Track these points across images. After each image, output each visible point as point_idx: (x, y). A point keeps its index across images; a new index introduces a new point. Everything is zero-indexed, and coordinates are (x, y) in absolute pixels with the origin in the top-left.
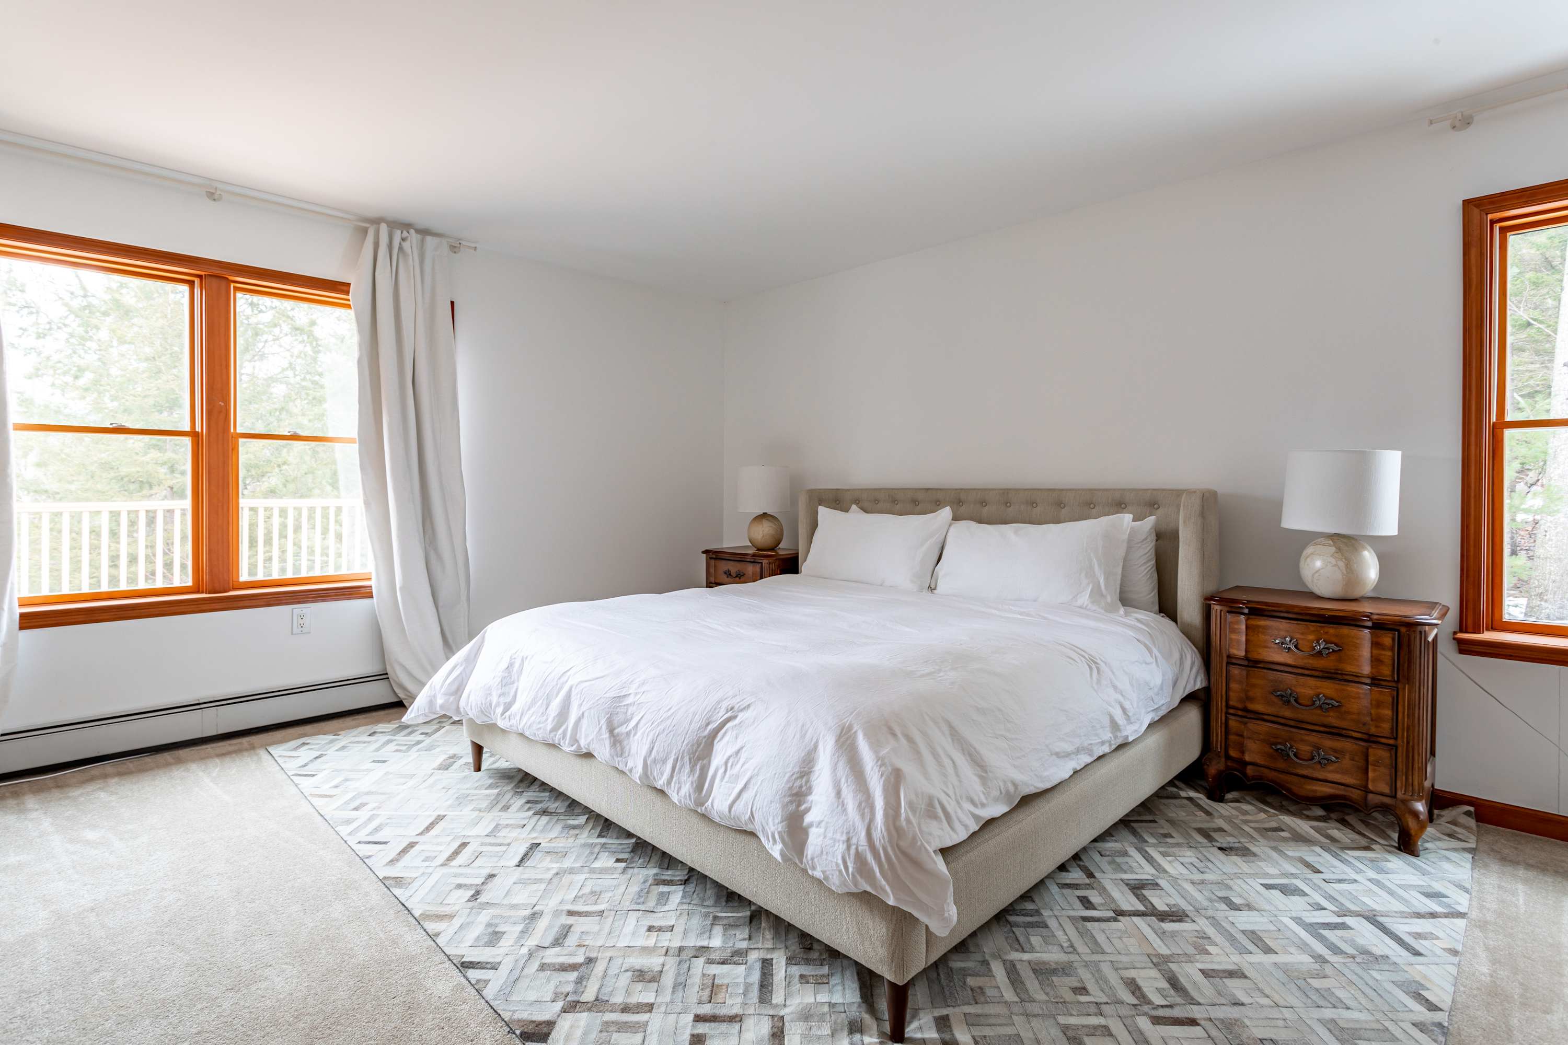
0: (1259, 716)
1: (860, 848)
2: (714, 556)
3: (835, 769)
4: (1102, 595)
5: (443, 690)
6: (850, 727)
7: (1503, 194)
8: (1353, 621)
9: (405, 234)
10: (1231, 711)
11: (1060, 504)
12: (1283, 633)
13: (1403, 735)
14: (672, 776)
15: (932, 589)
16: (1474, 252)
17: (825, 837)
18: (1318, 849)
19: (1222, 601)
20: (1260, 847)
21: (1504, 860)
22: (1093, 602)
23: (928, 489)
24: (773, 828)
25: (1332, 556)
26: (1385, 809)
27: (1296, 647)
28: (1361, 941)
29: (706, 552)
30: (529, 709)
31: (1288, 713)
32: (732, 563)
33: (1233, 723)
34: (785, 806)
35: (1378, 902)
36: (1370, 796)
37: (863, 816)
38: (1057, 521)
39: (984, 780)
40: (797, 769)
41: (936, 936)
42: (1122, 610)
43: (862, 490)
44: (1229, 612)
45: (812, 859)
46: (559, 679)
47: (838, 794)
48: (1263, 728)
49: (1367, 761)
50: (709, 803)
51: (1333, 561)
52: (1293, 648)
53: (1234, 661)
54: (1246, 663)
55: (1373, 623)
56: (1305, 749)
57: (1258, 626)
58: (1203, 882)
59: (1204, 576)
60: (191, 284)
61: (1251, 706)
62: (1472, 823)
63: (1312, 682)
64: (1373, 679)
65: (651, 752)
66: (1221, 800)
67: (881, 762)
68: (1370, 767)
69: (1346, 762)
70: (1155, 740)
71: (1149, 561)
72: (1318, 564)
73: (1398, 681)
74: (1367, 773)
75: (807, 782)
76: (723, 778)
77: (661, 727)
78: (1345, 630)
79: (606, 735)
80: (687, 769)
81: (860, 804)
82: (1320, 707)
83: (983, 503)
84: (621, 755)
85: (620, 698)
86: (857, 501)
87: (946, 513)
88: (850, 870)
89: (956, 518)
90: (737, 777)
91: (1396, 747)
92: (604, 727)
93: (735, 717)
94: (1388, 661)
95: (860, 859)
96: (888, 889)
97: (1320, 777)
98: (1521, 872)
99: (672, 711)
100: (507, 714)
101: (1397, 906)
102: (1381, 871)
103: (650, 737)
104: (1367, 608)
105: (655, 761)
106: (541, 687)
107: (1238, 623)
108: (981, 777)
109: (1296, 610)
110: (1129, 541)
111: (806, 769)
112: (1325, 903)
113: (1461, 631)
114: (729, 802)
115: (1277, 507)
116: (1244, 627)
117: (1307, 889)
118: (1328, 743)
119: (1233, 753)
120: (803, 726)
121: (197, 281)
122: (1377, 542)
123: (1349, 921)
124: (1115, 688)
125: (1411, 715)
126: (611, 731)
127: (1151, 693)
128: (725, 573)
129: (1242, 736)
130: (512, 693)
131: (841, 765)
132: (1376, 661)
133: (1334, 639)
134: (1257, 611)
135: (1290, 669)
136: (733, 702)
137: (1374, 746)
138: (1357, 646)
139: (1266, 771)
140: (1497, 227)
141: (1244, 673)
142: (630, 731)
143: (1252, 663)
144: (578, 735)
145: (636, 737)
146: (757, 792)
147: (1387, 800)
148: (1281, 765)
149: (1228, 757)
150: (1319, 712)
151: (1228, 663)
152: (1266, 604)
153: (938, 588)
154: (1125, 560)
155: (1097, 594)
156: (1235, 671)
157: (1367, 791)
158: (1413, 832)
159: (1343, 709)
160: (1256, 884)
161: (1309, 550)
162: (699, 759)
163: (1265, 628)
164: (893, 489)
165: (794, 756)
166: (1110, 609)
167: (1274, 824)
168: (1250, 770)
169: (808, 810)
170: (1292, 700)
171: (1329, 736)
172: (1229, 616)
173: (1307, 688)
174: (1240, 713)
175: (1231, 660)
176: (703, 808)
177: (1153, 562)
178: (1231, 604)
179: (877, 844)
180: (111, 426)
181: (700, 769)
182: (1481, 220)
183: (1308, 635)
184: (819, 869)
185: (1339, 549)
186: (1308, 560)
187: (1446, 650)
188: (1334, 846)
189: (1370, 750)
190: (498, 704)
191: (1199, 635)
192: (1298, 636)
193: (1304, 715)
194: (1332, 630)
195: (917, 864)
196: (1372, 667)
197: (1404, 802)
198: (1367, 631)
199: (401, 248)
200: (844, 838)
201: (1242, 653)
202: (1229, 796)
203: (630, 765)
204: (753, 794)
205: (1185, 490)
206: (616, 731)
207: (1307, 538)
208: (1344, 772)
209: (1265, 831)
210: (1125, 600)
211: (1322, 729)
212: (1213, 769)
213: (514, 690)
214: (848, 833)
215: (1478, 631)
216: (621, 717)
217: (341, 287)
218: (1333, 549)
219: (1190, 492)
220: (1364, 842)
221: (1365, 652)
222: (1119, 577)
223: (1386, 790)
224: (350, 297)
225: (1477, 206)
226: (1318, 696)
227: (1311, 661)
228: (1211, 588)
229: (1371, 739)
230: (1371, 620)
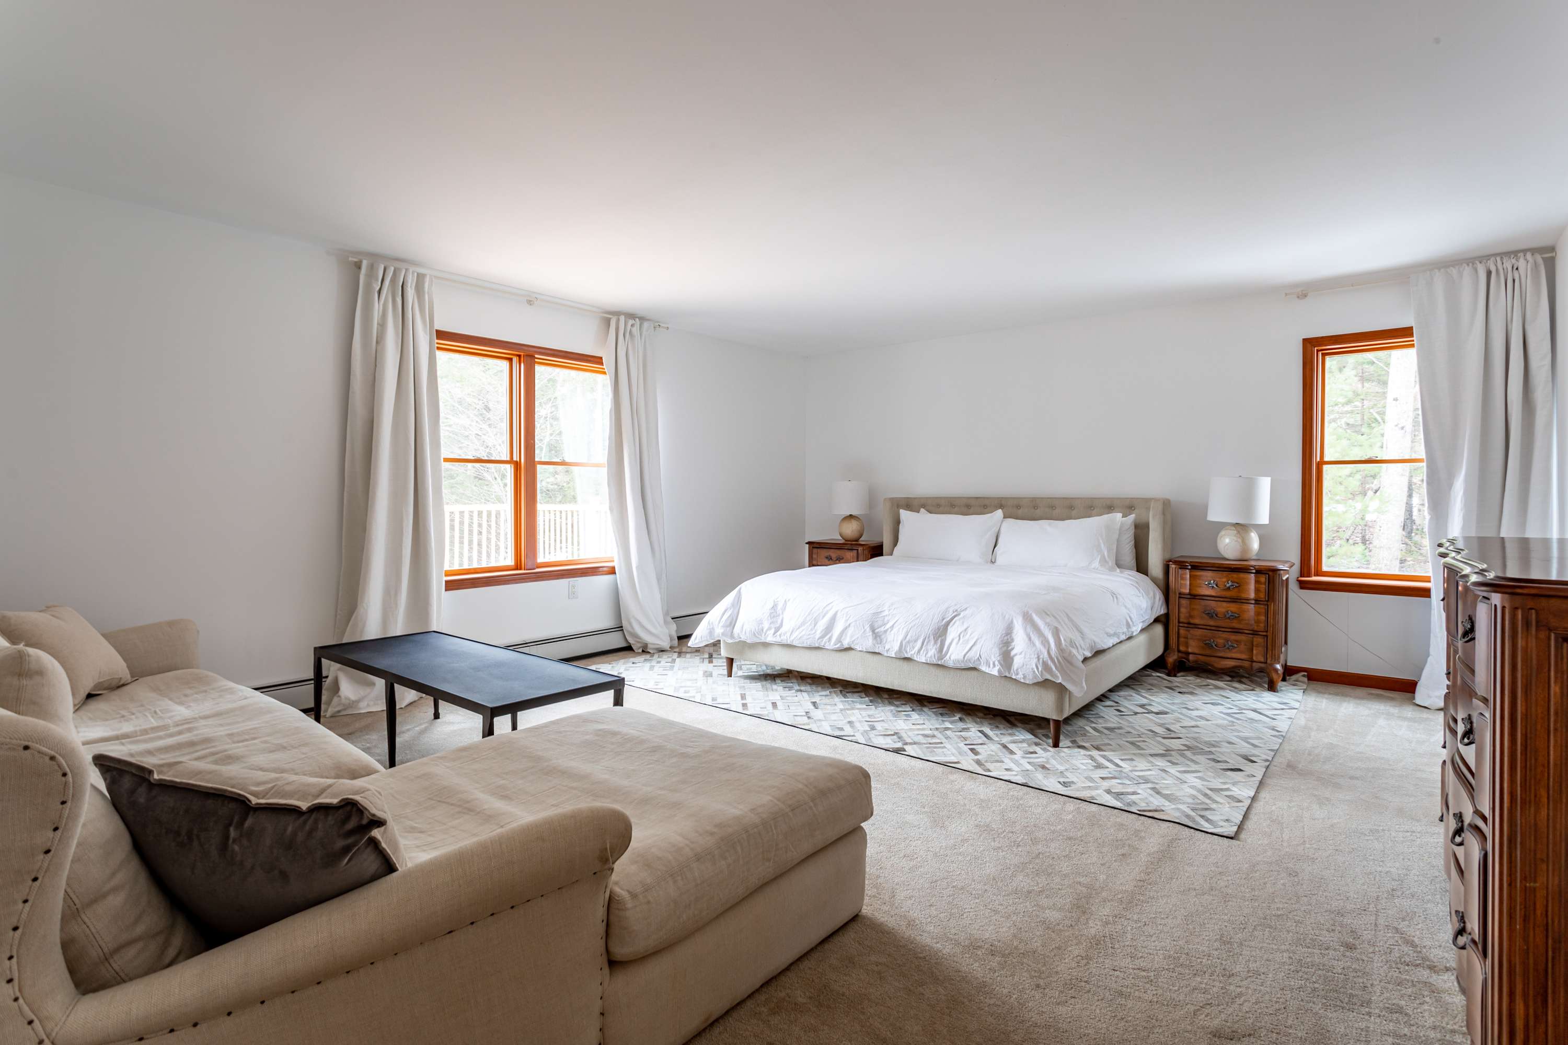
0: (1196, 626)
1: (1045, 659)
2: (814, 546)
3: (1025, 629)
4: (1106, 561)
5: (721, 624)
6: (1028, 612)
7: (1322, 337)
8: (1245, 570)
9: (634, 322)
10: (1181, 625)
11: (1071, 507)
12: (1209, 578)
13: (1270, 629)
14: (921, 647)
15: (993, 562)
16: (1308, 367)
17: (1025, 658)
18: (1228, 691)
19: (1175, 562)
20: (1198, 691)
21: (1319, 692)
22: (1101, 566)
23: (977, 498)
24: (994, 660)
25: (1235, 536)
26: (1261, 670)
27: (1217, 585)
28: (1249, 717)
29: (809, 543)
30: (799, 628)
31: (1212, 623)
32: (832, 550)
33: (1182, 631)
34: (1000, 649)
35: (1258, 706)
36: (1254, 664)
37: (1045, 646)
38: (1069, 518)
39: (1083, 638)
40: (1004, 632)
41: (1076, 697)
42: (1118, 570)
43: (927, 498)
44: (1180, 568)
45: (1017, 670)
46: (824, 608)
47: (1030, 639)
48: (1198, 632)
49: (1253, 645)
50: (948, 657)
51: (1235, 538)
52: (1215, 586)
53: (1183, 596)
54: (1189, 597)
55: (1256, 571)
56: (1221, 641)
57: (1196, 576)
58: (1173, 703)
59: (1164, 548)
60: (510, 360)
61: (1192, 621)
62: (1306, 679)
63: (1225, 604)
64: (1256, 600)
65: (906, 638)
66: (1175, 676)
67: (1048, 624)
68: (1254, 648)
69: (1242, 647)
70: (1143, 638)
71: (1130, 542)
72: (1227, 541)
73: (1268, 601)
74: (1252, 650)
75: (1010, 637)
76: (957, 643)
77: (912, 624)
78: (1242, 575)
79: (869, 634)
80: (932, 642)
81: (1042, 642)
82: (1229, 618)
83: (1018, 507)
84: (880, 644)
85: (877, 614)
86: (924, 506)
87: (999, 513)
88: (1040, 669)
89: (1006, 517)
90: (968, 641)
91: (1267, 636)
92: (868, 630)
93: (959, 614)
94: (1263, 590)
95: (1045, 664)
96: (1059, 675)
97: (1229, 656)
98: (1326, 696)
99: (917, 616)
100: (778, 633)
101: (1265, 707)
102: (1259, 697)
103: (905, 630)
104: (1253, 563)
105: (909, 642)
106: (809, 614)
107: (1186, 574)
108: (1082, 637)
109: (1217, 565)
110: (1120, 529)
111: (1009, 631)
112: (1232, 707)
113: (1301, 577)
114: (963, 654)
115: (1205, 509)
116: (1188, 576)
117: (1224, 703)
118: (1233, 637)
119: (1182, 648)
120: (1002, 614)
121: (515, 359)
122: (1258, 527)
123: (1244, 711)
124: (1126, 607)
125: (1274, 619)
126: (873, 631)
127: (1142, 612)
128: (827, 558)
129: (1187, 638)
130: (779, 621)
131: (1028, 627)
132: (1257, 590)
133: (1236, 580)
134: (1197, 567)
135: (1213, 599)
136: (956, 608)
137: (1256, 636)
138: (1248, 583)
139: (1200, 657)
140: (1320, 354)
141: (1188, 602)
142: (887, 630)
143: (1193, 596)
144: (843, 638)
145: (893, 632)
146: (982, 646)
147: (1262, 665)
148: (1208, 652)
149: (1179, 651)
150: (1228, 620)
151: (1179, 597)
152: (1201, 563)
153: (997, 561)
154: (1118, 541)
155: (1103, 561)
156: (1184, 602)
157: (1252, 661)
158: (1275, 680)
159: (1241, 618)
160: (1200, 703)
161: (1223, 533)
162: (940, 636)
163: (1200, 576)
164: (951, 498)
165: (1001, 627)
166: (1111, 569)
167: (1205, 684)
168: (1191, 657)
169: (1013, 649)
170: (1214, 615)
171: (1233, 634)
172: (1180, 570)
173: (1222, 608)
174: (1186, 625)
175: (1181, 596)
176: (943, 661)
177: (1133, 542)
178: (1181, 565)
179: (1053, 656)
180: (473, 458)
181: (941, 642)
182: (1312, 350)
183: (1224, 580)
184: (1021, 673)
185: (1239, 532)
186: (1222, 539)
187: (1293, 586)
188: (1236, 690)
189: (1255, 639)
190: (769, 629)
191: (1162, 583)
192: (1217, 579)
193: (1220, 623)
194: (1235, 575)
195: (1071, 663)
196: (1255, 594)
197: (1271, 665)
198: (1253, 575)
199: (630, 331)
200: (1036, 656)
201: (1187, 591)
202: (1179, 675)
203: (887, 648)
204: (980, 646)
205: (1153, 499)
206: (877, 631)
207: (1221, 526)
208: (1241, 652)
209: (1200, 686)
210: (1119, 565)
211: (1230, 630)
212: (1171, 659)
213: (781, 619)
214: (1038, 654)
215: (1309, 576)
216: (880, 623)
217: (598, 360)
218: (1235, 532)
219: (1156, 500)
220: (1251, 688)
221: (1252, 586)
222: (1115, 551)
223: (1262, 660)
224: (604, 367)
225: (1310, 343)
226: (1227, 612)
227: (1224, 593)
228: (1168, 557)
229: (1255, 633)
230: (1255, 569)
